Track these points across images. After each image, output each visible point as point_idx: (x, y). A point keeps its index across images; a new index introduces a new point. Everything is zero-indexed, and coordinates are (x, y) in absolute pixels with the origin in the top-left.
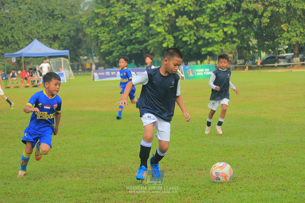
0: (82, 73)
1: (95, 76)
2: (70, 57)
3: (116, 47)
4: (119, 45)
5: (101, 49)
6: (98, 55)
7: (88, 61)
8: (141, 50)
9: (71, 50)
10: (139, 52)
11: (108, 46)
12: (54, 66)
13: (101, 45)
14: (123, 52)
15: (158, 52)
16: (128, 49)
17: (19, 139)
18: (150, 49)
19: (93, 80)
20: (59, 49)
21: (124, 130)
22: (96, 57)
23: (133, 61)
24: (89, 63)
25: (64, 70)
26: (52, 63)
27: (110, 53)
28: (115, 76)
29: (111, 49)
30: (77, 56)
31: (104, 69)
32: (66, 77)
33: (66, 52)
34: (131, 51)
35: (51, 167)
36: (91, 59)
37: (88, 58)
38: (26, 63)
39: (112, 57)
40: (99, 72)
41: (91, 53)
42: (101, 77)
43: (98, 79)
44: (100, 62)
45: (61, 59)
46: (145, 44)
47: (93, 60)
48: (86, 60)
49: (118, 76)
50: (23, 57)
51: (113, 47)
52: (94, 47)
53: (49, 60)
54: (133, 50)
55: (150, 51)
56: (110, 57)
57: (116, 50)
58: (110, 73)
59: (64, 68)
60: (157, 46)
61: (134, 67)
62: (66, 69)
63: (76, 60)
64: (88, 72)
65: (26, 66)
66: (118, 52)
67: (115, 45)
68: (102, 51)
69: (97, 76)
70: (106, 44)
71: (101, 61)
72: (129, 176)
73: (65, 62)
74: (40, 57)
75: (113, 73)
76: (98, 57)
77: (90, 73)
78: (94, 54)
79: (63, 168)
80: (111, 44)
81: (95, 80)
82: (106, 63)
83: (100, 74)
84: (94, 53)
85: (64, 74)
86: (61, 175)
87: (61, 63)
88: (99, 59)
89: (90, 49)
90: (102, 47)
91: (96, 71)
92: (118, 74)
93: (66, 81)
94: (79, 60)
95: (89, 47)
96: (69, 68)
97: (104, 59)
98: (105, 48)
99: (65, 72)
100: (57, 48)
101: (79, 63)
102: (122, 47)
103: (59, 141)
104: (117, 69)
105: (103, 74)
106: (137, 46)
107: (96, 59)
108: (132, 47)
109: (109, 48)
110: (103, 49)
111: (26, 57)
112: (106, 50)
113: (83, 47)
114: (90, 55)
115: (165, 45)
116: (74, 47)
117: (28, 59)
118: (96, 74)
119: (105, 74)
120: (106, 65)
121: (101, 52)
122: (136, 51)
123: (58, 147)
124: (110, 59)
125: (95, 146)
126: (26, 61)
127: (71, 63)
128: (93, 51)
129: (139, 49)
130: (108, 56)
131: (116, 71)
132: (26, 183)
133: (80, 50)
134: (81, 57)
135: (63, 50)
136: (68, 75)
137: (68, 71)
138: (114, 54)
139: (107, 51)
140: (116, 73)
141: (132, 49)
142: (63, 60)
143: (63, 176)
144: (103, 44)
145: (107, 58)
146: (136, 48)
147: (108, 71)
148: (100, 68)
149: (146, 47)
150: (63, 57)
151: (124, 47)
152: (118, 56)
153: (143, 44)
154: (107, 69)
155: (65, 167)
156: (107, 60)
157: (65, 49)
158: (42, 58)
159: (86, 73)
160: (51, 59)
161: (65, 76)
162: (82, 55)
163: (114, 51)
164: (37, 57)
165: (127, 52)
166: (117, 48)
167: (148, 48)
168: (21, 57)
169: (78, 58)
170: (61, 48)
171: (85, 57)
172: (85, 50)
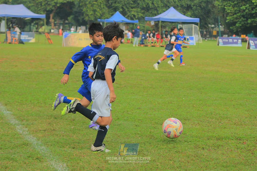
0: (210, 39)
1: (220, 42)
2: (200, 24)
3: (239, 19)
4: (241, 17)
5: (226, 19)
6: (223, 25)
7: (215, 29)
9: (202, 18)
11: (232, 18)
12: (186, 31)
13: (227, 16)
14: (245, 23)
16: (249, 21)
17: (152, 89)
19: (218, 45)
20: (191, 17)
21: (241, 89)
22: (222, 26)
23: (252, 31)
24: (216, 30)
25: (194, 35)
26: (184, 28)
27: (234, 24)
28: (236, 43)
29: (235, 20)
30: (206, 24)
31: (228, 36)
32: (196, 41)
33: (197, 20)
34: (251, 23)
35: (176, 115)
36: (218, 28)
37: (215, 26)
38: (163, 27)
39: (235, 27)
40: (224, 39)
41: (218, 22)
42: (224, 43)
43: (222, 45)
44: (224, 30)
45: (192, 26)
47: (219, 29)
48: (213, 28)
49: (239, 43)
50: (160, 22)
51: (236, 18)
52: (221, 18)
53: (182, 26)
54: (253, 23)
56: (234, 27)
57: (239, 21)
58: (233, 41)
59: (194, 33)
61: (253, 37)
62: (196, 34)
63: (205, 27)
64: (214, 38)
65: (163, 29)
66: (240, 23)
67: (239, 17)
68: (227, 21)
69: (222, 42)
70: (231, 16)
71: (226, 30)
72: (241, 128)
73: (195, 28)
74: (175, 22)
75: (235, 41)
76: (223, 26)
77: (216, 39)
78: (220, 24)
79: (186, 116)
80: (235, 16)
81: (220, 45)
82: (230, 32)
83: (224, 40)
84: (220, 22)
85: (194, 38)
86: (184, 122)
87: (192, 28)
88: (224, 28)
89: (217, 19)
90: (227, 18)
91: (221, 37)
92: (239, 42)
93: (195, 44)
94: (208, 28)
95: (217, 17)
96: (198, 33)
97: (228, 28)
98: (230, 19)
99: (195, 37)
100: (189, 16)
101: (207, 30)
103: (185, 94)
104: (238, 37)
105: (227, 41)
107: (222, 28)
108: (253, 20)
109: (233, 19)
110: (228, 19)
111: (162, 22)
112: (230, 21)
113: (212, 17)
114: (217, 24)
116: (204, 16)
117: (165, 23)
118: (221, 41)
119: (228, 40)
120: (230, 33)
121: (226, 22)
122: (256, 23)
123: (184, 99)
124: (234, 29)
125: (215, 101)
126: (163, 25)
127: (201, 30)
128: (219, 20)
130: (232, 26)
131: (238, 39)
132: (154, 126)
133: (209, 19)
134: (209, 25)
135: (195, 18)
136: (197, 39)
137: (197, 36)
138: (237, 25)
139: (232, 22)
140: (238, 41)
142: (194, 26)
143: (186, 123)
144: (228, 16)
145: (231, 28)
146: (256, 21)
147: (231, 39)
148: (224, 36)
150: (194, 24)
151: (245, 19)
152: (240, 26)
154: (230, 37)
155: (188, 116)
156: (231, 29)
157: (196, 17)
158: (176, 23)
159: (213, 39)
160: (183, 25)
161: (194, 40)
162: (210, 24)
163: (237, 22)
164: (173, 22)
165: (248, 24)
166: (240, 20)
168: (159, 21)
169: (206, 26)
170: (193, 16)
171: (213, 26)
172: (213, 20)
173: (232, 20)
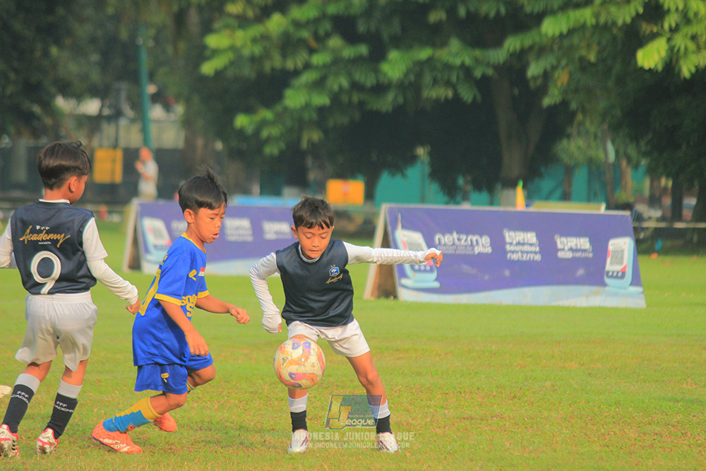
1: (151, 240)
3: (312, 51)
4: (328, 35)
5: (202, 54)
6: (178, 99)
7: (108, 130)
8: (483, 84)
10: (467, 94)
11: (255, 41)
13: (207, 27)
14: (355, 86)
15: (602, 105)
16: (395, 66)
18: (546, 76)
22: (167, 107)
23: (421, 151)
24: (115, 145)
27: (268, 87)
29: (277, 61)
34: (411, 86)
36: (133, 121)
37: (108, 112)
39: (279, 117)
41: (133, 77)
44: (189, 142)
46: (512, 43)
47: (145, 131)
48: (91, 124)
51: (288, 44)
52: (157, 39)
54: (427, 78)
55: (543, 90)
56: (267, 114)
57: (307, 66)
58: (257, 230)
60: (592, 57)
61: (423, 200)
66: (319, 84)
67: (305, 34)
68: (208, 68)
69: (164, 239)
70: (243, 21)
71: (200, 142)
76: (180, 109)
77: (115, 219)
78: (151, 89)
80: (276, 23)
84: (152, 77)
88: (187, 123)
90: (213, 41)
91: (163, 204)
95: (123, 33)
97: (223, 127)
98: (232, 48)
101: (44, 140)
102: (348, 52)
106: (455, 53)
107: (166, 126)
108: (424, 54)
109: (257, 50)
110: (216, 52)
113: (82, 31)
114: (124, 87)
115: (650, 57)
118: (155, 230)
121: (204, 79)
122: (448, 84)
128: (145, 62)
129: (466, 71)
130: (249, 110)
133: (54, 51)
134: (62, 103)
138: (294, 98)
139: (248, 72)
141: (421, 66)
144: (218, 24)
145: (241, 121)
146: (448, 67)
149: (521, 58)
151: (363, 49)
153: (498, 43)
156: (241, 133)
162: (65, 89)
163: (296, 73)
165: (380, 89)
166: (318, 59)
167: (534, 70)
169: (37, 109)
171: (92, 107)
172: (95, 57)
173: (253, 59)
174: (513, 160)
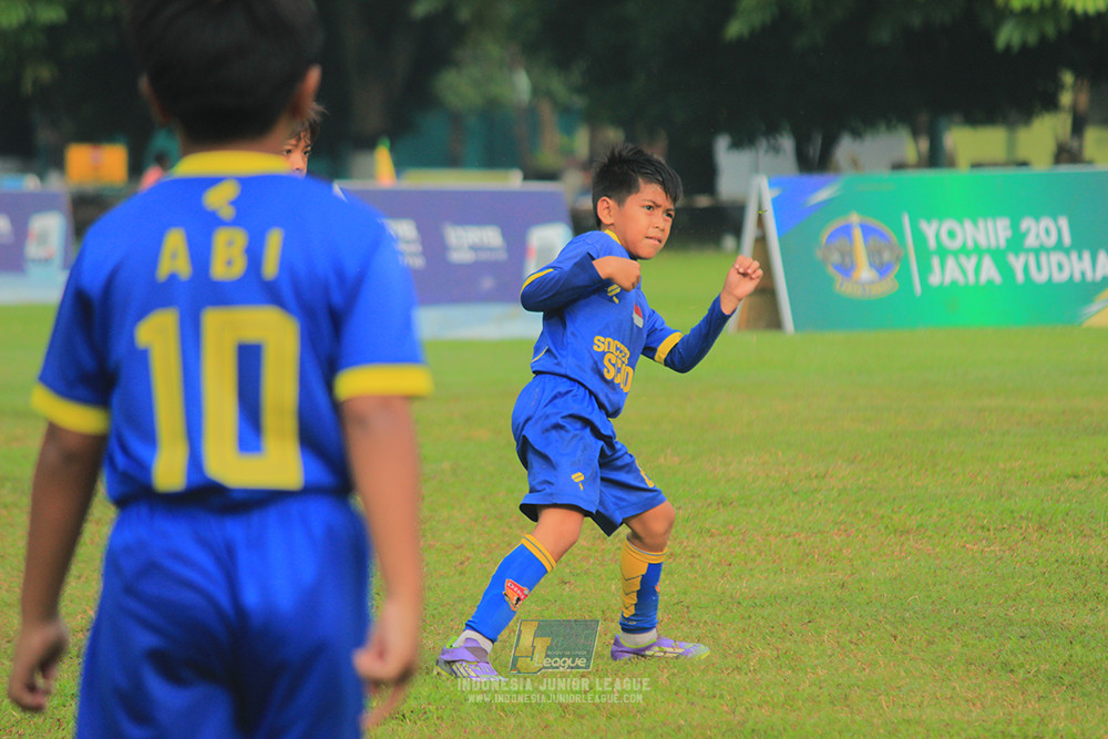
49: (44, 259)
92: (43, 238)
104: (30, 183)
131: (20, 210)
138: (8, 12)
140: (20, 230)
174: (369, 106)
